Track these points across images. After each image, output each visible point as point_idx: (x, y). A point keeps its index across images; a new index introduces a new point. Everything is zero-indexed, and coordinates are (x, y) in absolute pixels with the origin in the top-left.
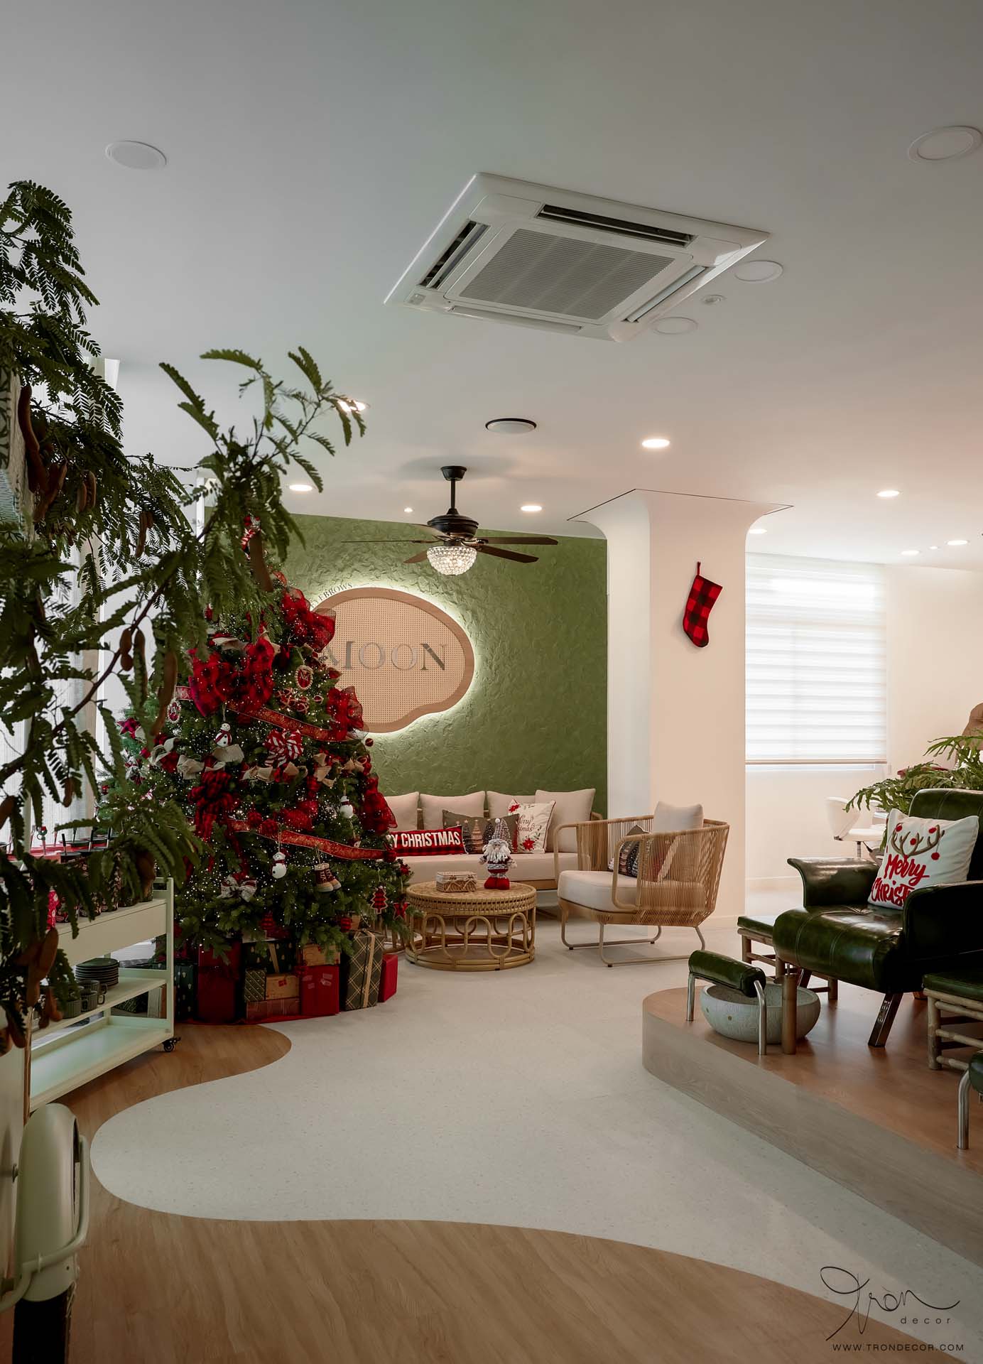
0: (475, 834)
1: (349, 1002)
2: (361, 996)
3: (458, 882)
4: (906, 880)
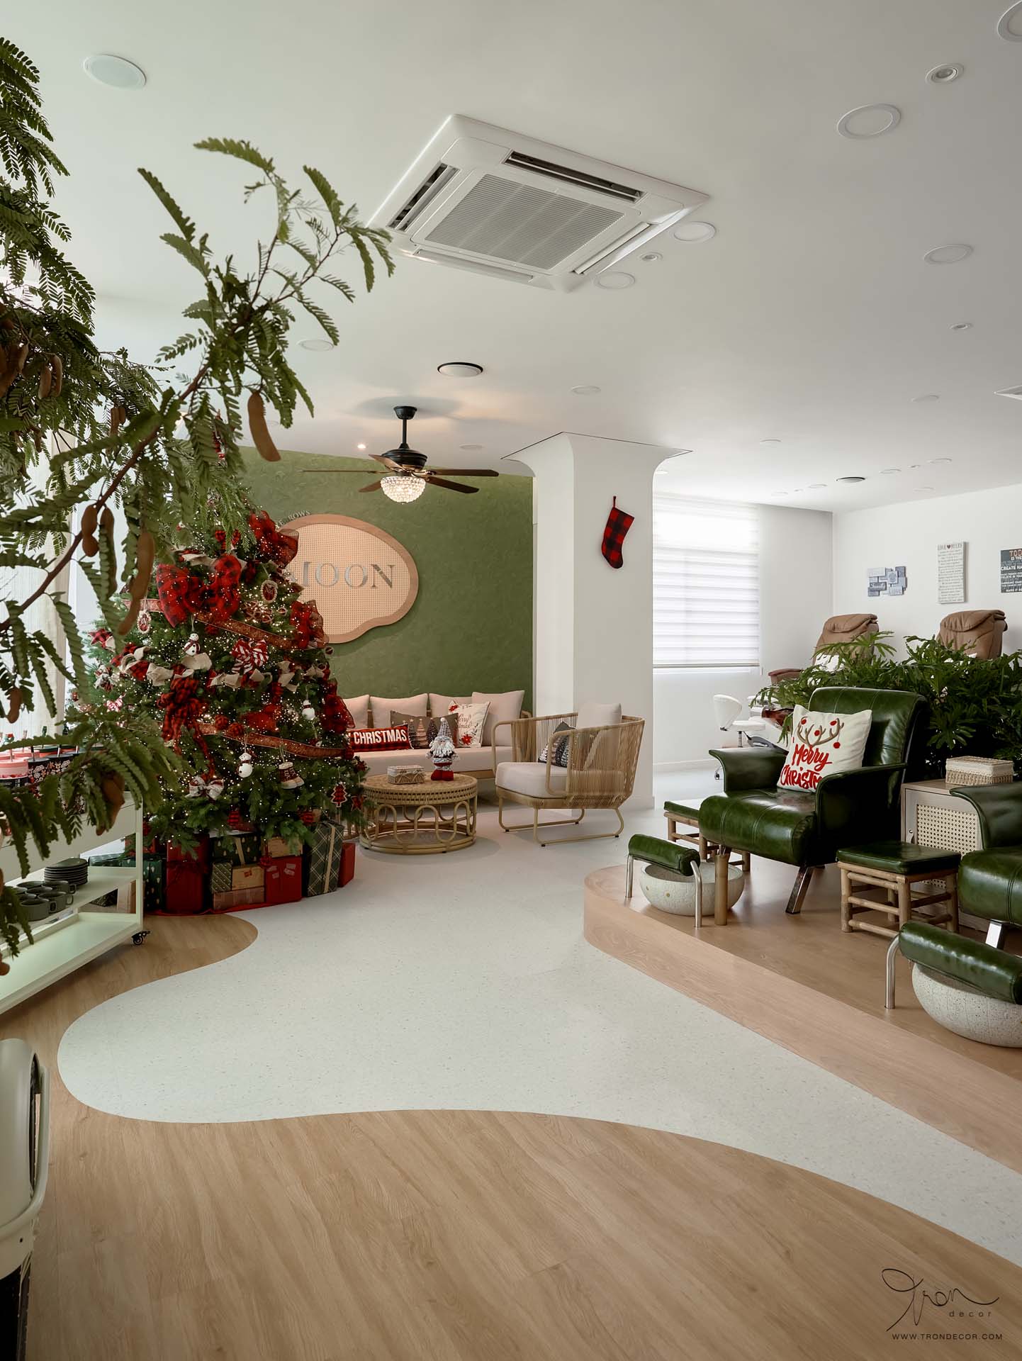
0: (420, 732)
1: (310, 888)
2: (323, 883)
3: (407, 775)
4: (812, 766)
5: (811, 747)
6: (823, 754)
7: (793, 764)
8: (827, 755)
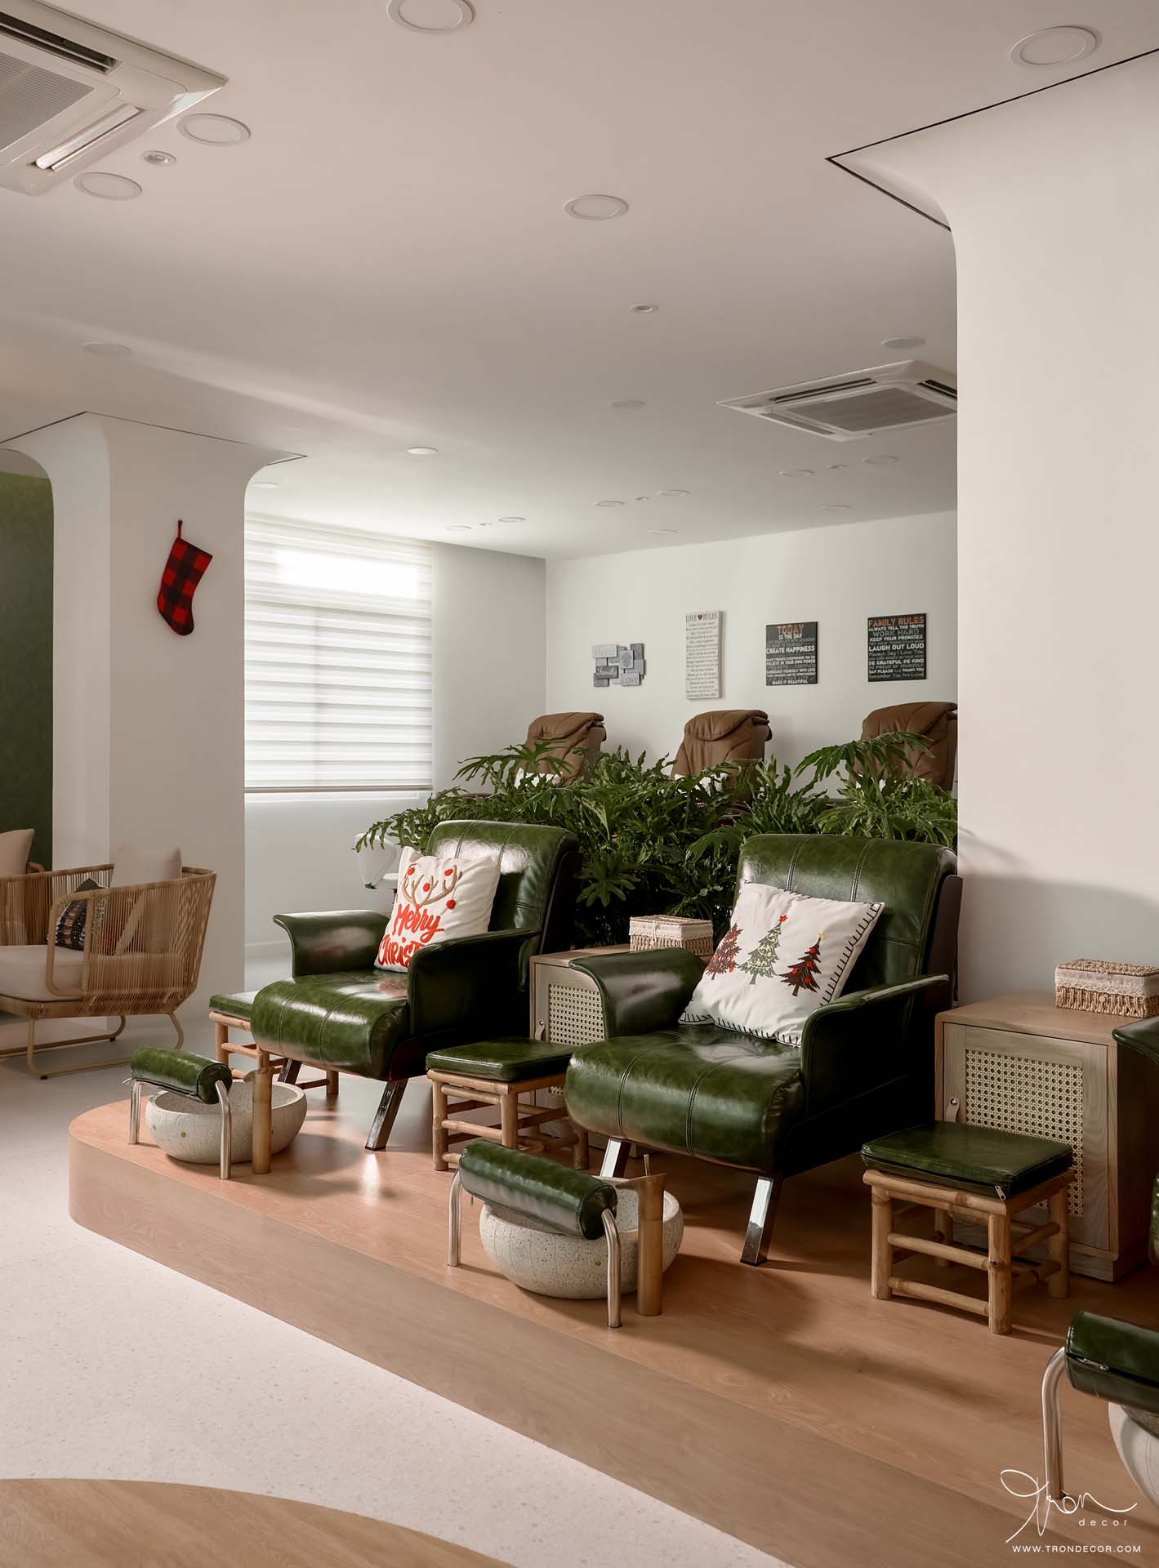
4: (417, 936)
5: (418, 907)
6: (432, 917)
7: (393, 934)
8: (438, 918)
